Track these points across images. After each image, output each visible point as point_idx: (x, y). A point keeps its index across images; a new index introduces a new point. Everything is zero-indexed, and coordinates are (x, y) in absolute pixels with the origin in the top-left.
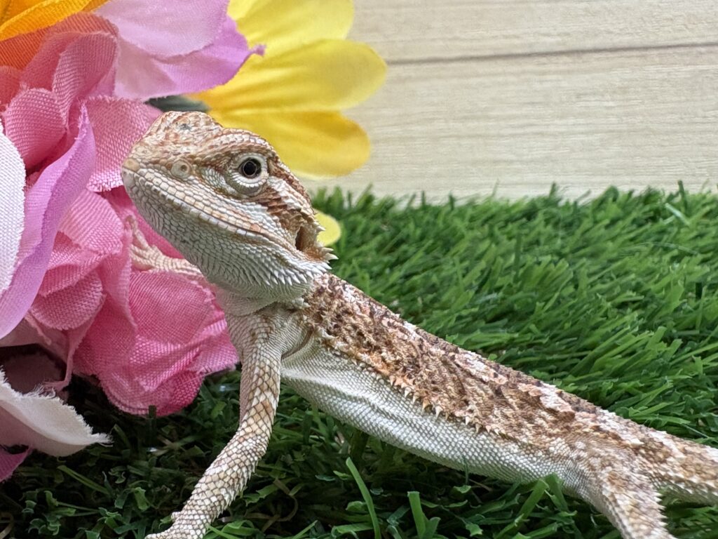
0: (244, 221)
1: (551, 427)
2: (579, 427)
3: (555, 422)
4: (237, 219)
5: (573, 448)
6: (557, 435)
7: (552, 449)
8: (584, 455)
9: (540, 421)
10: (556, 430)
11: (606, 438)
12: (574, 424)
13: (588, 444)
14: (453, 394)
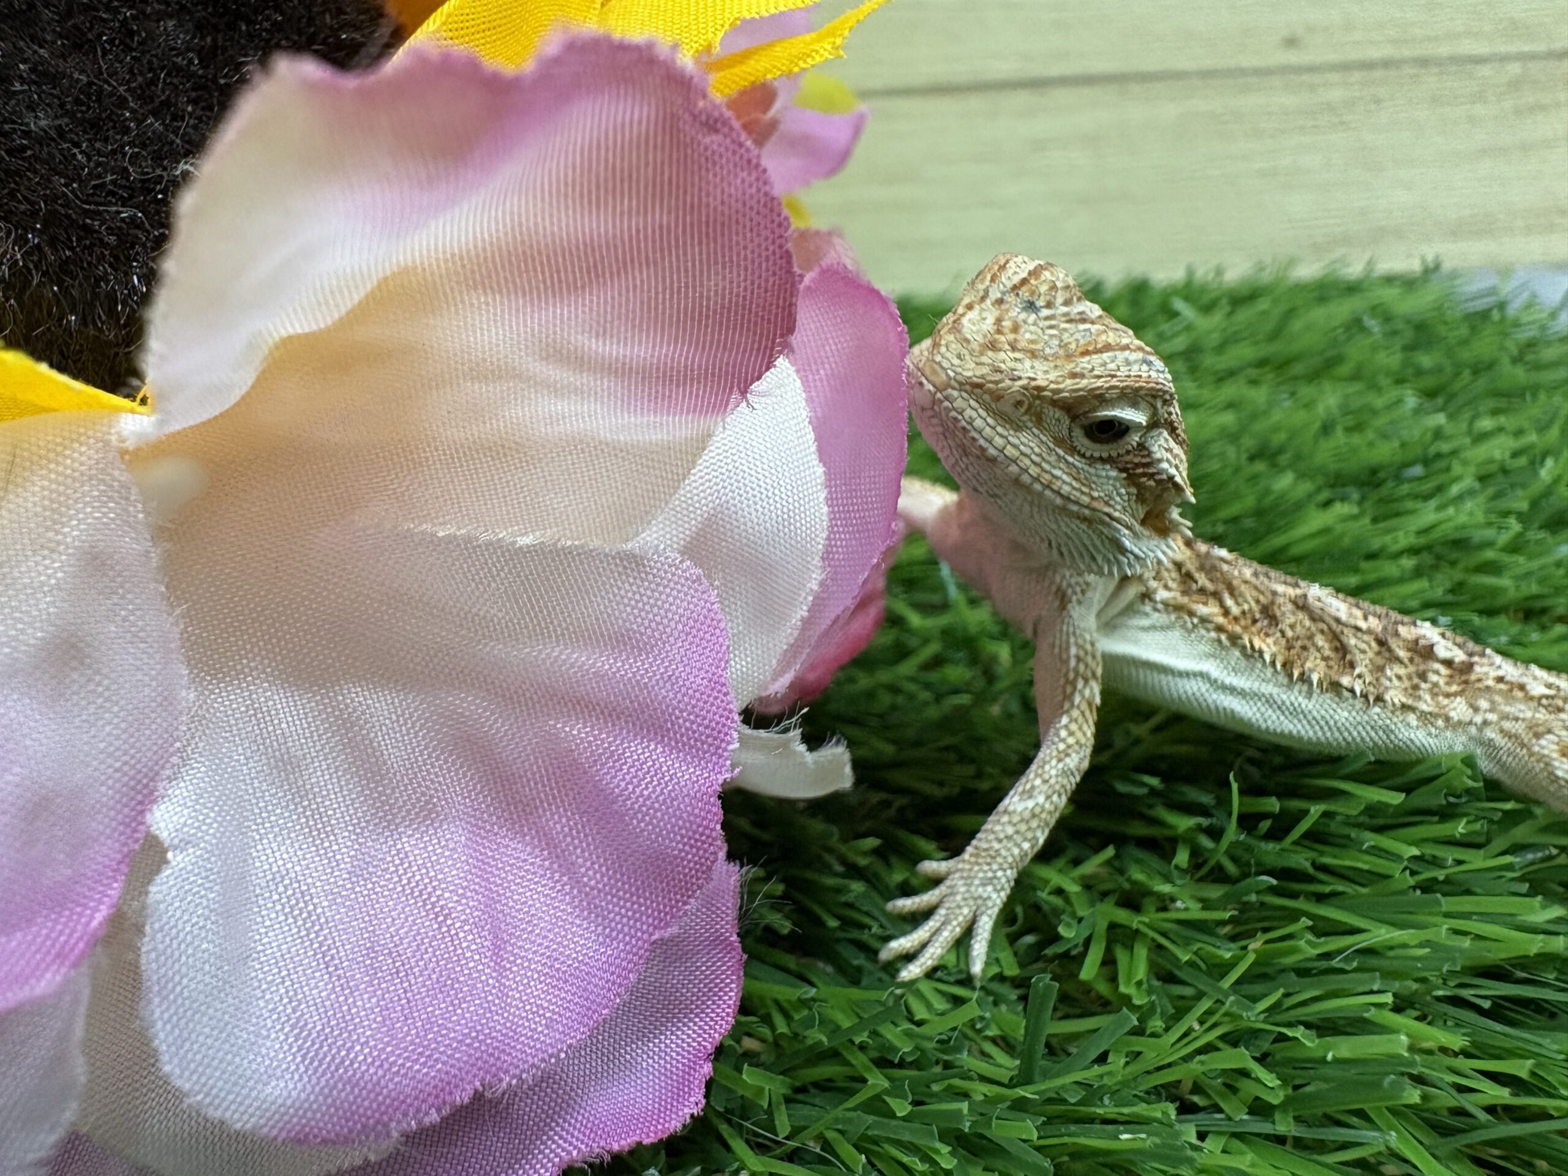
0: (1083, 493)
1: (1447, 684)
2: (1479, 680)
3: (1451, 676)
4: (1074, 488)
5: (1476, 710)
6: (1455, 694)
7: (1452, 714)
8: (1492, 717)
9: (1433, 678)
10: (1454, 688)
11: (1511, 690)
12: (1473, 677)
13: (1492, 702)
14: (1327, 653)
